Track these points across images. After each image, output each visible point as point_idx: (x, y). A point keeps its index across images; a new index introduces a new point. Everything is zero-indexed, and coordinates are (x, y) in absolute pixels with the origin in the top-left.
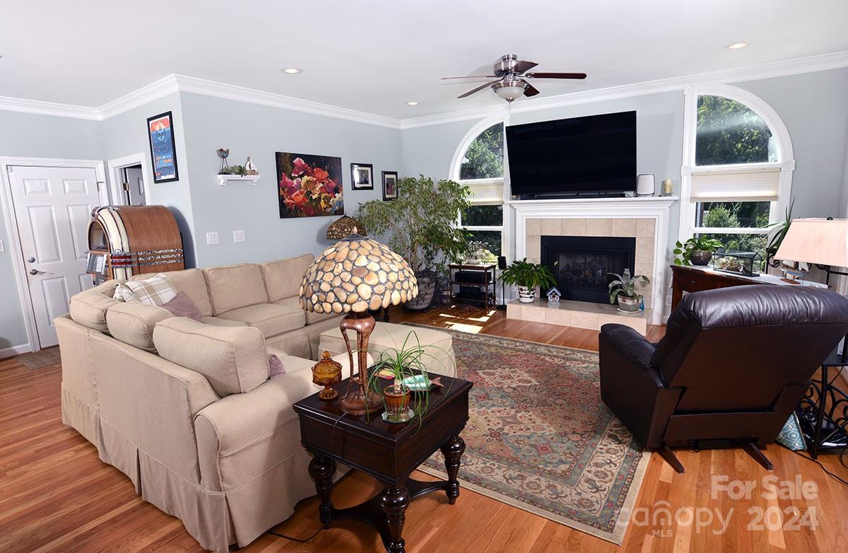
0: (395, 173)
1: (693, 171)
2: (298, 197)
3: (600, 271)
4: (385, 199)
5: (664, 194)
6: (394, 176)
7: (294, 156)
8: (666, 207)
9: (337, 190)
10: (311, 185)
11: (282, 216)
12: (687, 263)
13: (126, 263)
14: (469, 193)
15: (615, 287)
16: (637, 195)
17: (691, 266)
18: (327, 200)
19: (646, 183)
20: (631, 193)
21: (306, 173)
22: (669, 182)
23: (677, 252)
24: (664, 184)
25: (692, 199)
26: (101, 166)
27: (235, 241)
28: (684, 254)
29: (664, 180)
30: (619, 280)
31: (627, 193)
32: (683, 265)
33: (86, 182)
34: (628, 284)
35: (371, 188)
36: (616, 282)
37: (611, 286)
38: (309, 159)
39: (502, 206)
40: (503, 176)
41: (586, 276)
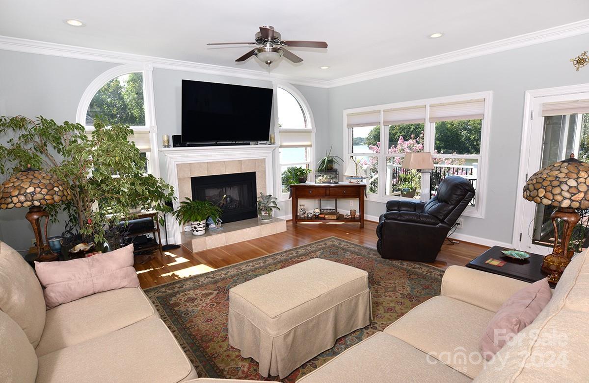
1: (280, 130)
8: (270, 151)
16: (257, 144)
24: (271, 138)
25: (281, 146)
31: (251, 143)
39: (145, 153)
40: (145, 125)
41: (223, 204)
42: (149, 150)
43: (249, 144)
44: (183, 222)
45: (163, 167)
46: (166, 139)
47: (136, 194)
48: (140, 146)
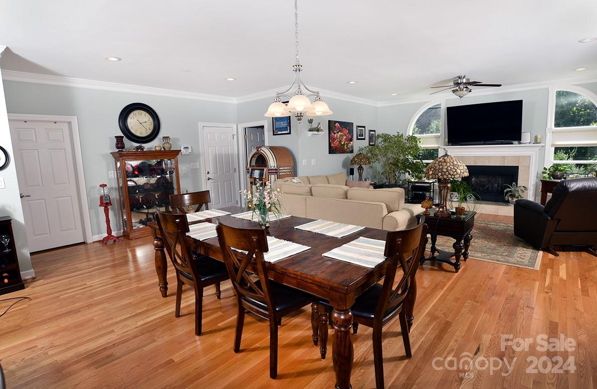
0: (375, 131)
1: (553, 130)
2: (336, 144)
3: (496, 185)
4: (370, 145)
5: (536, 142)
6: (374, 133)
7: (336, 122)
8: (537, 149)
9: (351, 140)
10: (341, 137)
11: (330, 152)
12: (550, 178)
13: (275, 172)
14: (420, 142)
15: (507, 192)
16: (520, 143)
17: (553, 180)
18: (347, 144)
19: (526, 137)
20: (516, 142)
21: (340, 131)
22: (539, 136)
23: (544, 173)
24: (536, 138)
25: (552, 145)
26: (235, 127)
27: (312, 164)
28: (548, 174)
29: (536, 135)
30: (510, 188)
31: (514, 142)
32: (548, 180)
33: (229, 135)
34: (515, 190)
35: (364, 139)
36: (509, 189)
37: (505, 191)
38: (341, 123)
41: (488, 187)
42: (439, 147)
43: (512, 144)
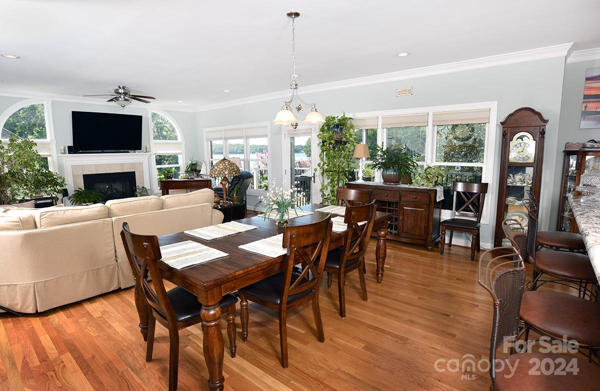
1: (154, 142)
5: (146, 151)
8: (147, 157)
25: (154, 154)
31: (130, 151)
32: (165, 180)
39: (47, 158)
40: (46, 139)
41: (110, 194)
42: (50, 156)
43: (128, 152)
44: (75, 203)
45: (61, 167)
46: (62, 148)
47: (39, 181)
48: (43, 153)
